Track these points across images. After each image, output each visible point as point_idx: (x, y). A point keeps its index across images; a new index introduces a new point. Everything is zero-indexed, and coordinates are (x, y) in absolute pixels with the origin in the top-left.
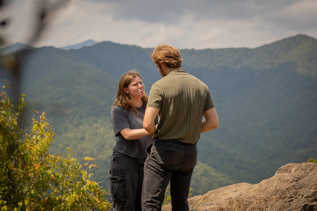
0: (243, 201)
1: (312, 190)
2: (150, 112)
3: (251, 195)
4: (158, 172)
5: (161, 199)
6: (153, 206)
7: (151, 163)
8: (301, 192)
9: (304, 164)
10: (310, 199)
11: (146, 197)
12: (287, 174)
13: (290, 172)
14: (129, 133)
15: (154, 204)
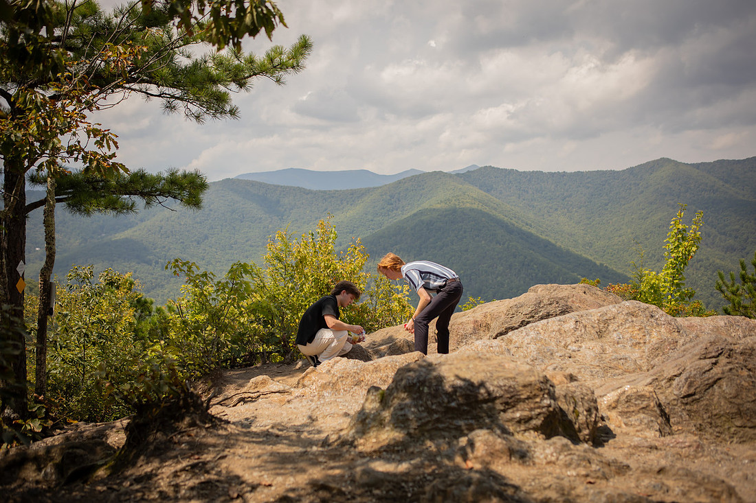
0: (494, 314)
3: (501, 310)
12: (532, 293)
13: (537, 292)
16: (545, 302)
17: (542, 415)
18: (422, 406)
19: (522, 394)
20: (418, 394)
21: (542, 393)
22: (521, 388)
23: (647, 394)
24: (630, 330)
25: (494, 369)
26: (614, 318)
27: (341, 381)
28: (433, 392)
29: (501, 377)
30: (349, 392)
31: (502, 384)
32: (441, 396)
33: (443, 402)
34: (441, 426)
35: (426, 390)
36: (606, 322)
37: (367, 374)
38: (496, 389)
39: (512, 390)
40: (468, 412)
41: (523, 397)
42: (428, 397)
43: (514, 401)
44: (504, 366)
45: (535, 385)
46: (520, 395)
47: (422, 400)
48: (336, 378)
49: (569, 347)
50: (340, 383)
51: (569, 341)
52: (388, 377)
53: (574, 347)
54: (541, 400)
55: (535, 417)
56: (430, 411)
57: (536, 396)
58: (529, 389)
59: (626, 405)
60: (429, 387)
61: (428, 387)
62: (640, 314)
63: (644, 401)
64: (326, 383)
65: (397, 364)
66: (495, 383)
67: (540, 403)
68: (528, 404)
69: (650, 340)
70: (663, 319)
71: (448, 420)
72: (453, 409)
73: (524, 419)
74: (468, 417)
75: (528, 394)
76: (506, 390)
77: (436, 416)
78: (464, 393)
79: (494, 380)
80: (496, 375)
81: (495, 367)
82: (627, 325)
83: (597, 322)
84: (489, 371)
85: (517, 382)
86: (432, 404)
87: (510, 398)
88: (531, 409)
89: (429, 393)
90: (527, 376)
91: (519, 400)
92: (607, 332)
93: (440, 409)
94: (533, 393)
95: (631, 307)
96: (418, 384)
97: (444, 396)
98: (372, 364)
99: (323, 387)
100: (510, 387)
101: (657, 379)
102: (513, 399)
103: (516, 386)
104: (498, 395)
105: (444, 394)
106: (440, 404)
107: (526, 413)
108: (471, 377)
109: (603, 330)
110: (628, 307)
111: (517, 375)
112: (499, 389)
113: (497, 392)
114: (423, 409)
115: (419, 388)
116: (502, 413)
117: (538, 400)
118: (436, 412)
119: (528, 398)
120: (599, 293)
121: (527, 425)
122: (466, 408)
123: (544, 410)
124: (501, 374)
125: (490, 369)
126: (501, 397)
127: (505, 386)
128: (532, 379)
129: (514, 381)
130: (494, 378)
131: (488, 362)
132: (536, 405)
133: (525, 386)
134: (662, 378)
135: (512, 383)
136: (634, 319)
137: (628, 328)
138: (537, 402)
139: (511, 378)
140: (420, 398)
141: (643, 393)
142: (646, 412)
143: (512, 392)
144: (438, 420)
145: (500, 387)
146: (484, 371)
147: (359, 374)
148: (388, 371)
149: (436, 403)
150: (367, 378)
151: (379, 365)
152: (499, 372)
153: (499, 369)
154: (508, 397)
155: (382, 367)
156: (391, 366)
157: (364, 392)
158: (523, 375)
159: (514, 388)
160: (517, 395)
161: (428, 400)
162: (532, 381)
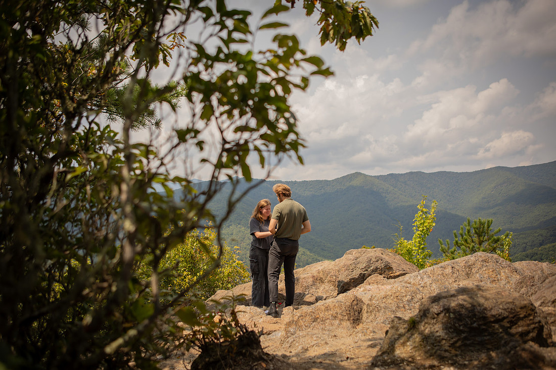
0: (326, 271)
1: (364, 265)
2: (273, 221)
3: (330, 268)
4: (277, 256)
5: (279, 272)
7: (273, 251)
8: (358, 266)
10: (363, 270)
11: (270, 271)
12: (350, 255)
13: (352, 254)
14: (259, 234)
15: (275, 275)
16: (374, 260)
17: (536, 329)
19: (520, 314)
20: (445, 319)
21: (533, 312)
23: (553, 312)
24: (487, 272)
25: (496, 296)
26: (474, 264)
27: (302, 319)
28: (458, 317)
29: (504, 302)
31: (506, 307)
32: (465, 319)
33: (468, 324)
34: (468, 342)
35: (451, 315)
36: (470, 267)
37: (321, 313)
38: (503, 311)
39: (513, 311)
40: (485, 330)
41: (521, 316)
42: (455, 321)
44: (501, 294)
45: (529, 307)
46: (519, 315)
48: (297, 317)
50: (301, 321)
52: (337, 314)
54: (534, 318)
55: (531, 331)
56: (457, 331)
57: (530, 315)
58: (525, 310)
60: (454, 313)
61: (452, 313)
62: (490, 260)
64: (290, 322)
65: (342, 304)
66: (501, 307)
67: (533, 320)
68: (525, 321)
70: (504, 263)
71: (472, 338)
72: (475, 329)
73: (524, 333)
74: (486, 334)
75: (525, 313)
76: (509, 312)
77: (463, 335)
78: (481, 316)
79: (500, 305)
80: (499, 301)
82: (484, 269)
83: (464, 267)
84: (493, 298)
85: (516, 305)
86: (460, 326)
87: (513, 317)
88: (528, 325)
89: (456, 318)
90: (521, 301)
91: (519, 319)
92: (472, 274)
93: (466, 330)
94: (528, 313)
95: (483, 256)
96: (444, 312)
97: (467, 319)
99: (289, 325)
100: (512, 309)
101: (544, 302)
102: (515, 319)
103: (515, 308)
104: (505, 315)
105: (467, 317)
106: (465, 325)
107: (526, 328)
109: (469, 272)
110: (481, 257)
111: (514, 299)
112: (505, 311)
113: (504, 314)
114: (452, 330)
115: (445, 314)
116: (509, 329)
117: (531, 318)
118: (463, 332)
119: (525, 317)
120: (391, 254)
121: (527, 338)
122: (484, 327)
123: (537, 325)
124: (503, 300)
125: (493, 296)
126: (507, 317)
127: (508, 308)
128: (525, 302)
129: (514, 305)
130: (499, 303)
131: (489, 292)
132: (531, 322)
133: (521, 308)
135: (511, 306)
136: (488, 264)
137: (485, 270)
138: (531, 320)
139: (511, 303)
140: (448, 322)
141: (550, 312)
143: (514, 313)
144: (465, 338)
145: (505, 309)
146: (490, 298)
147: (314, 313)
148: (336, 309)
149: (462, 325)
150: (321, 315)
151: (329, 305)
152: (500, 298)
153: (499, 296)
154: (512, 317)
155: (332, 307)
156: (338, 306)
157: (321, 326)
158: (518, 300)
159: (515, 310)
160: (517, 315)
161: (455, 323)
162: (526, 304)
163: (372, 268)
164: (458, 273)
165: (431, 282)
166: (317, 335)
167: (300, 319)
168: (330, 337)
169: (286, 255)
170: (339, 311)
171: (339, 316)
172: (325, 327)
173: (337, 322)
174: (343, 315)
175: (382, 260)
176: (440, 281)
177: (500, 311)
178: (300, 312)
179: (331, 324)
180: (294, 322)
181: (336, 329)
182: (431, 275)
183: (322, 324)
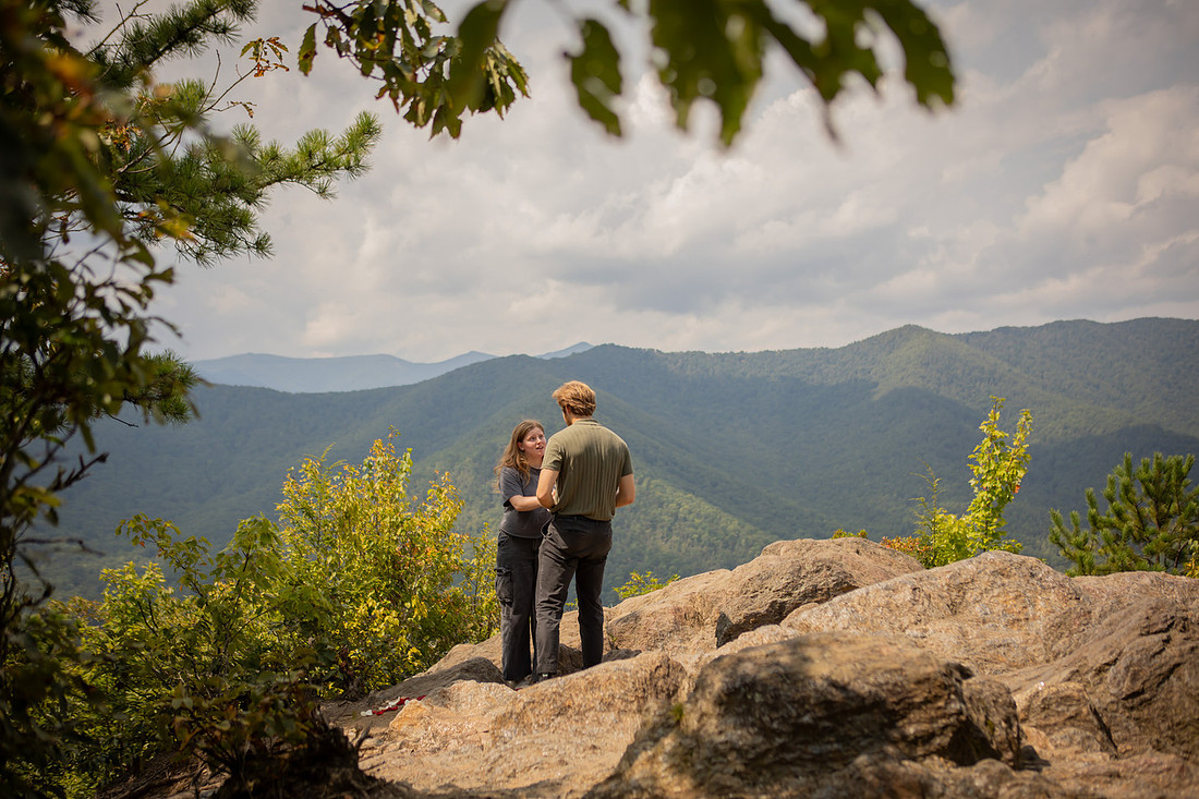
0: (708, 596)
1: (784, 581)
3: (719, 588)
4: (558, 560)
5: (563, 597)
6: (552, 608)
7: (548, 547)
8: (768, 583)
9: (798, 541)
10: (781, 593)
11: (542, 595)
12: (771, 556)
13: (779, 553)
14: (520, 501)
15: (553, 606)
16: (809, 567)
17: (949, 729)
18: (753, 725)
19: (916, 696)
20: (744, 706)
21: (947, 692)
22: (913, 686)
24: (1001, 599)
25: (865, 657)
26: (973, 580)
27: (532, 710)
28: (771, 701)
29: (880, 669)
30: (548, 726)
31: (882, 680)
32: (785, 706)
33: (790, 717)
34: (789, 756)
35: (758, 698)
36: (961, 588)
37: (577, 695)
38: (874, 689)
39: (899, 689)
40: (830, 731)
41: (917, 700)
42: (763, 709)
43: (904, 709)
44: (879, 652)
45: (935, 680)
46: (912, 697)
47: (753, 715)
48: (522, 704)
49: (908, 632)
50: (529, 713)
51: (906, 622)
52: (614, 697)
53: (914, 631)
54: (946, 704)
55: (938, 733)
56: (767, 732)
57: (937, 698)
58: (925, 686)
59: (1043, 715)
60: (763, 693)
61: (760, 693)
62: (1014, 571)
63: (1070, 705)
64: (504, 715)
65: (628, 674)
66: (872, 679)
67: (945, 708)
68: (925, 711)
69: (1034, 615)
70: (1050, 578)
71: (799, 746)
72: (807, 727)
73: (921, 737)
74: (832, 739)
75: (926, 695)
76: (889, 691)
77: (779, 741)
78: (822, 699)
79: (869, 675)
80: (870, 666)
81: (867, 654)
82: (996, 592)
83: (946, 588)
84: (858, 661)
85: (906, 676)
86: (772, 721)
87: (897, 703)
88: (932, 720)
89: (765, 703)
90: (920, 666)
91: (912, 707)
92: (964, 604)
93: (785, 728)
94: (933, 693)
95: (997, 561)
96: (743, 690)
97: (790, 707)
98: (583, 677)
99: (501, 723)
100: (896, 684)
102: (902, 705)
103: (905, 683)
104: (878, 698)
105: (789, 702)
106: (784, 720)
107: (925, 727)
108: (832, 672)
109: (958, 601)
110: (993, 562)
111: (904, 664)
112: (879, 690)
113: (876, 694)
114: (756, 729)
115: (745, 695)
116: (885, 729)
117: (941, 704)
118: (779, 733)
119: (927, 701)
120: (881, 552)
121: (927, 747)
122: (827, 724)
123: (952, 720)
124: (878, 665)
125: (860, 657)
126: (883, 702)
127: (887, 683)
128: (929, 669)
129: (901, 675)
130: (868, 671)
131: (852, 647)
132: (939, 712)
133: (919, 682)
134: (1086, 670)
135: (897, 678)
136: (1006, 581)
137: (998, 596)
138: (939, 708)
139: (896, 670)
140: (749, 712)
142: (1077, 723)
143: (899, 693)
144: (783, 748)
145: (880, 685)
146: (849, 661)
147: (561, 696)
148: (613, 687)
149: (777, 719)
150: (578, 700)
151: (596, 678)
152: (874, 661)
153: (873, 657)
154: (894, 702)
155: (602, 681)
156: (618, 679)
157: (575, 726)
158: (914, 664)
159: (903, 686)
160: (908, 698)
161: (763, 714)
162: (929, 674)
163: (803, 589)
164: (926, 603)
165: (846, 625)
166: (550, 746)
167: (528, 708)
168: (582, 749)
169: (581, 556)
170: (619, 692)
171: (618, 703)
172: (583, 728)
173: (612, 716)
174: (627, 701)
175: (829, 568)
176: (869, 623)
177: (867, 688)
178: (531, 693)
179: (598, 719)
180: (514, 717)
181: (608, 731)
182: (859, 607)
183: (577, 721)
